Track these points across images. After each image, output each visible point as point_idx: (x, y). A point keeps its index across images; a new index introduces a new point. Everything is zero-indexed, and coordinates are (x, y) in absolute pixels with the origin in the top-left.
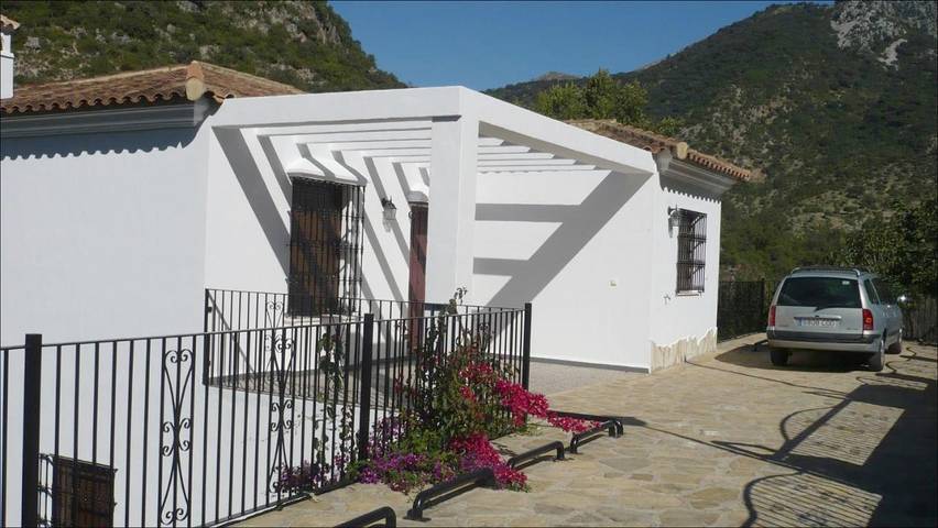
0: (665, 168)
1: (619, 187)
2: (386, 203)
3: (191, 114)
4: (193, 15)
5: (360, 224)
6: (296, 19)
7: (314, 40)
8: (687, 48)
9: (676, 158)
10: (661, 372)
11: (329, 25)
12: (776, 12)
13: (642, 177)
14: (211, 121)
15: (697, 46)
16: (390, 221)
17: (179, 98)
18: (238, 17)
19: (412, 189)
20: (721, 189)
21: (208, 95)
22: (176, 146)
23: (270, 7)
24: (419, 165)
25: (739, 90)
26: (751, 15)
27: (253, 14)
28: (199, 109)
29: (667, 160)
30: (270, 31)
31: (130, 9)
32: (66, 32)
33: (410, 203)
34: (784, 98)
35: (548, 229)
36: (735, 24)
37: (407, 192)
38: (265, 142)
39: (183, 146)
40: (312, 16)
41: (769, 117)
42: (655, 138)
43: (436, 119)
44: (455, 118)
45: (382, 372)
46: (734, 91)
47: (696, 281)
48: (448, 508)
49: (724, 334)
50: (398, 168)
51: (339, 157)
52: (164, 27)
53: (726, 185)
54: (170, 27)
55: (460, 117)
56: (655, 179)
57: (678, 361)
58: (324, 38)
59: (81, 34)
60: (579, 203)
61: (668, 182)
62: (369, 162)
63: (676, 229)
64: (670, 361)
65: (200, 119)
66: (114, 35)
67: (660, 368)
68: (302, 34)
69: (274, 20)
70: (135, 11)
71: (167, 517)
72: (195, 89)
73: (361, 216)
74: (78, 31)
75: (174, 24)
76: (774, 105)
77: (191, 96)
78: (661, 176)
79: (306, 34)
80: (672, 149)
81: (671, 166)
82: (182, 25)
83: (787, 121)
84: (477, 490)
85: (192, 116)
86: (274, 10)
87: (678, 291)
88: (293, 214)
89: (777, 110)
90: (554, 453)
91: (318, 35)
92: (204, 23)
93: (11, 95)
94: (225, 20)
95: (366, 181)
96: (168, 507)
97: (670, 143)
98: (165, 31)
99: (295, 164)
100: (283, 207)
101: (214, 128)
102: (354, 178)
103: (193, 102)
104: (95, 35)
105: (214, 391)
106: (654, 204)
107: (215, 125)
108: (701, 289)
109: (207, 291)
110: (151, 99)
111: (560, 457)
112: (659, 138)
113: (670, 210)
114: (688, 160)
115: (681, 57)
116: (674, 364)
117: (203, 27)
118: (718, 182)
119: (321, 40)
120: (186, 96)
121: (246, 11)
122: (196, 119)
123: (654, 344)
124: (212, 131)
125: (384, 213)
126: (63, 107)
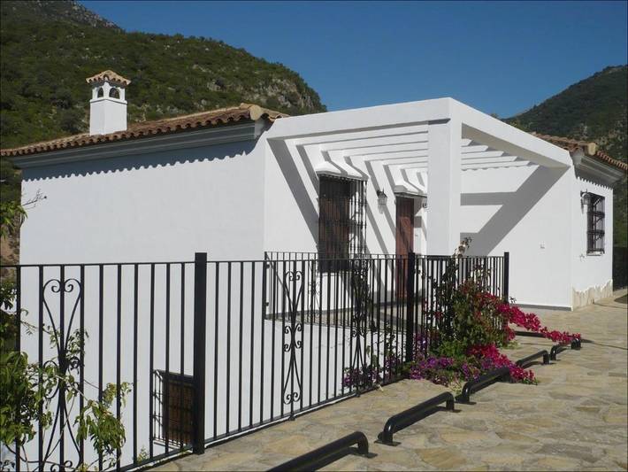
0: (579, 163)
1: (545, 177)
2: (380, 194)
3: (252, 130)
4: (217, 93)
5: (364, 208)
6: (284, 92)
7: (296, 105)
8: (547, 100)
9: (588, 155)
10: (579, 310)
11: (306, 95)
12: (610, 72)
13: (561, 170)
14: (266, 135)
15: (555, 98)
16: (382, 205)
17: (245, 119)
18: (247, 93)
19: (396, 184)
20: (614, 179)
21: (265, 117)
22: (241, 154)
23: (267, 85)
24: (400, 167)
25: (586, 127)
26: (592, 75)
27: (257, 90)
28: (258, 126)
29: (580, 156)
30: (267, 101)
31: (178, 91)
32: (139, 108)
33: (395, 193)
34: (618, 131)
35: (492, 210)
36: (581, 82)
37: (393, 186)
38: (301, 149)
39: (247, 154)
40: (294, 90)
41: (608, 144)
42: (570, 142)
43: (431, 122)
44: (446, 121)
45: (382, 311)
46: (583, 128)
47: (598, 246)
48: (485, 395)
49: (617, 285)
50: (386, 168)
51: (349, 161)
52: (199, 102)
53: (617, 176)
54: (203, 101)
55: (449, 119)
56: (572, 171)
57: (590, 303)
58: (303, 104)
59: (148, 109)
60: (514, 190)
61: (580, 173)
62: (368, 164)
63: (586, 207)
64: (584, 303)
65: (259, 134)
66: (168, 108)
67: (578, 308)
68: (288, 102)
69: (270, 94)
70: (181, 92)
71: (288, 399)
72: (256, 112)
73: (363, 203)
74: (145, 107)
75: (206, 99)
76: (611, 136)
77: (253, 117)
78: (575, 168)
79: (291, 102)
80: (585, 148)
81: (583, 161)
82: (211, 100)
83: (621, 147)
84: (497, 384)
85: (253, 132)
86: (270, 87)
87: (588, 252)
88: (320, 200)
89: (614, 140)
90: (541, 359)
91: (299, 103)
92: (225, 98)
93: (126, 129)
94: (238, 96)
95: (367, 177)
96: (288, 391)
97: (582, 144)
98: (201, 104)
99: (320, 165)
100: (313, 195)
101: (268, 139)
102: (359, 175)
103: (254, 121)
104: (156, 109)
105: (268, 323)
106: (570, 189)
107: (269, 137)
108: (602, 250)
109: (266, 253)
110: (225, 121)
111: (546, 362)
112: (573, 141)
113: (582, 193)
114: (596, 157)
115: (544, 106)
116: (587, 305)
117: (224, 100)
118: (612, 174)
119: (300, 106)
120: (250, 118)
121: (252, 88)
122: (256, 134)
123: (574, 290)
124: (267, 142)
125: (379, 200)
126: (164, 131)
